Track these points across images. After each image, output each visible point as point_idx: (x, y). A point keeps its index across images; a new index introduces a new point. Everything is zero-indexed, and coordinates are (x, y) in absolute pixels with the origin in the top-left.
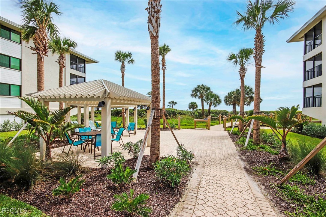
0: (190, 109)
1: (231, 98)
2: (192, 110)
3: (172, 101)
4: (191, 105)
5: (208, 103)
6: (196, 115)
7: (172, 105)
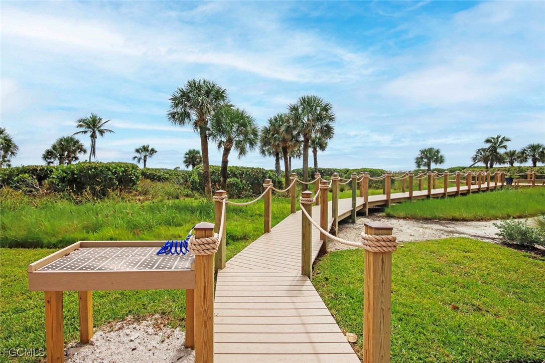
0: (187, 166)
1: (277, 133)
2: (190, 168)
3: (144, 147)
4: (189, 157)
5: (221, 142)
6: (193, 182)
7: (145, 157)
